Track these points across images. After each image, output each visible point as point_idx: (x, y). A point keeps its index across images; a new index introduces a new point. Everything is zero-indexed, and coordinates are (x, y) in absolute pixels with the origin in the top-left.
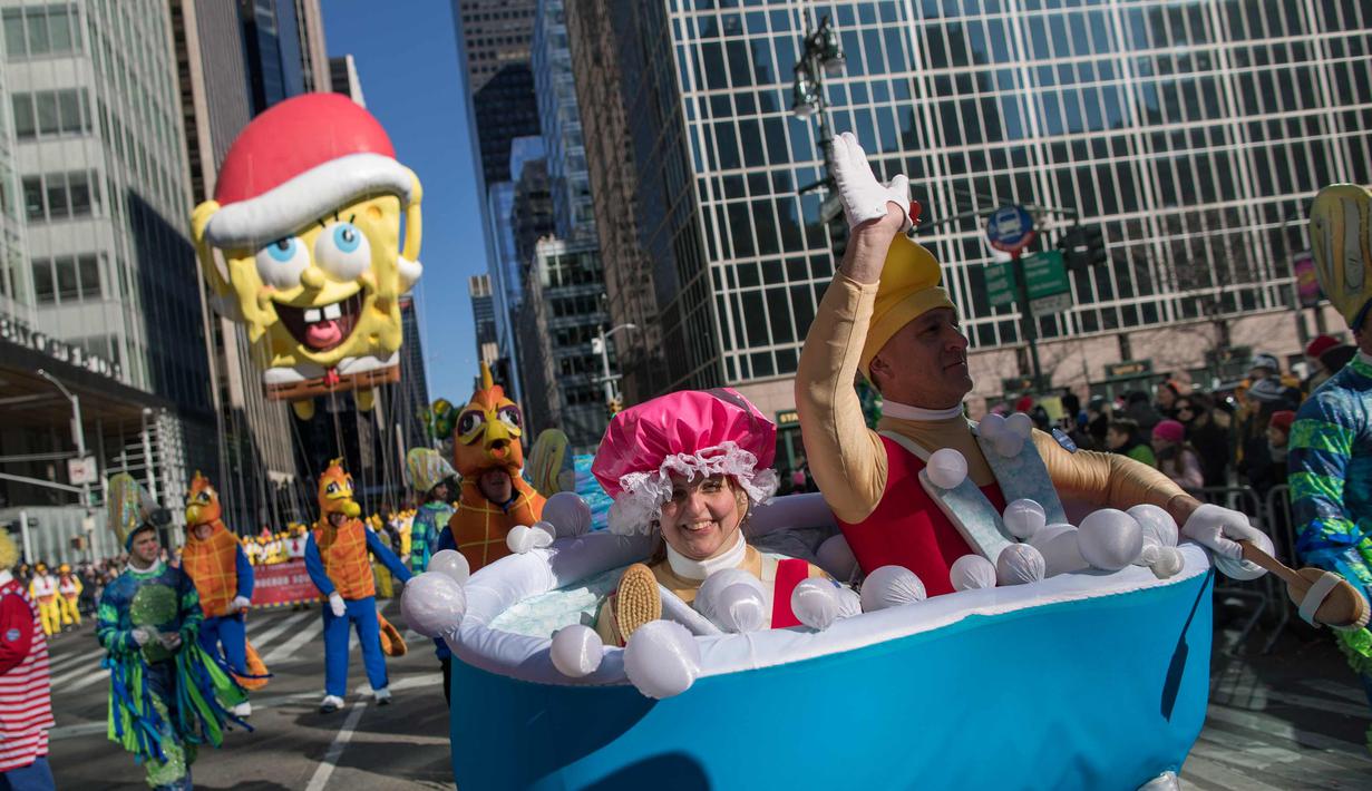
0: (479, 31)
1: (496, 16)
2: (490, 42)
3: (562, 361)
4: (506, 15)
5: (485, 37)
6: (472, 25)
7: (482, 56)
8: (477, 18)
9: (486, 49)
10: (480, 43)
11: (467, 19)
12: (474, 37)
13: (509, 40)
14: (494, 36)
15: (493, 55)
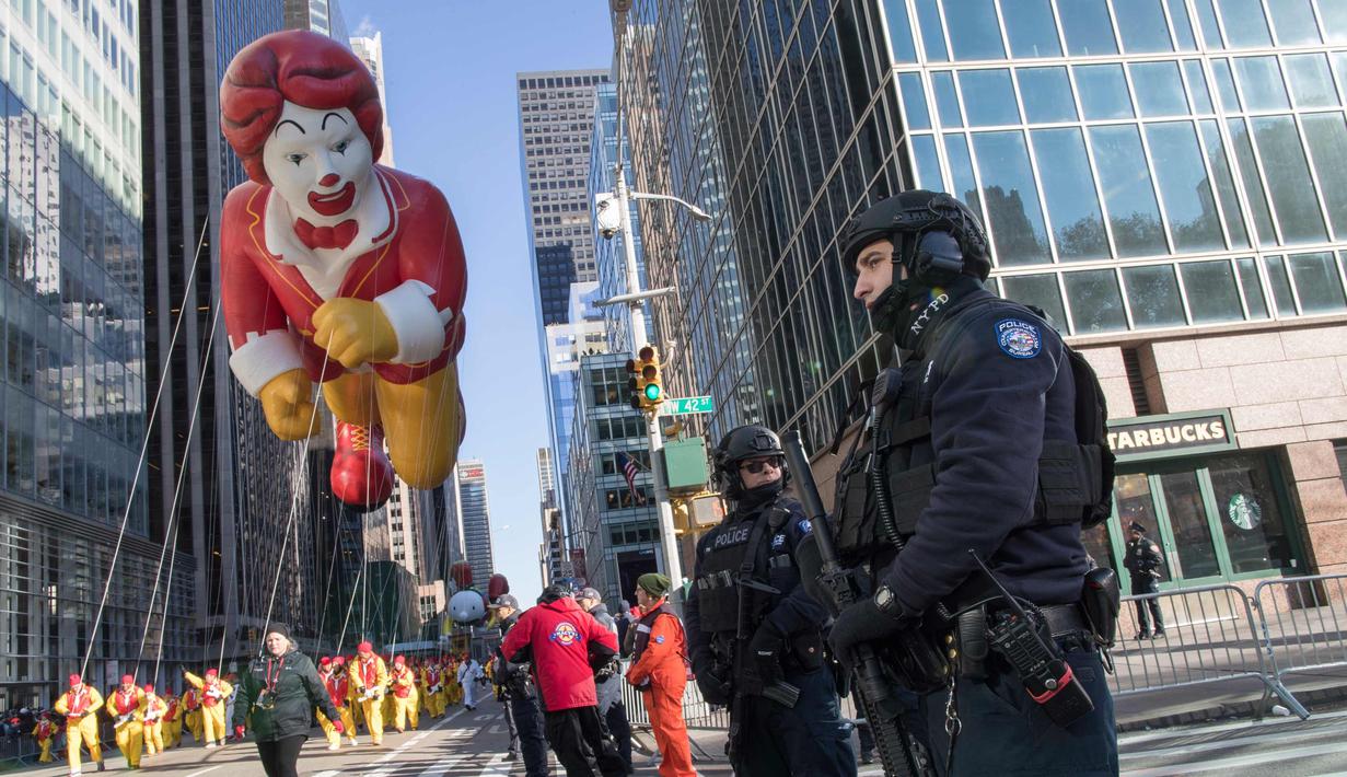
0: (545, 198)
1: (562, 184)
2: (556, 208)
3: (608, 494)
4: (572, 184)
5: (551, 203)
6: (539, 192)
7: (548, 221)
8: (544, 186)
9: (552, 214)
10: (546, 209)
11: (534, 186)
12: (540, 203)
13: (574, 207)
14: (560, 202)
15: (558, 220)
